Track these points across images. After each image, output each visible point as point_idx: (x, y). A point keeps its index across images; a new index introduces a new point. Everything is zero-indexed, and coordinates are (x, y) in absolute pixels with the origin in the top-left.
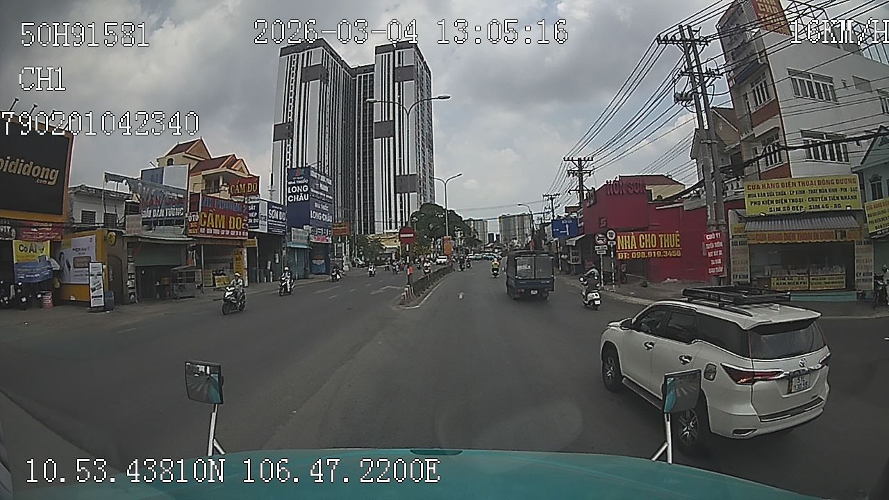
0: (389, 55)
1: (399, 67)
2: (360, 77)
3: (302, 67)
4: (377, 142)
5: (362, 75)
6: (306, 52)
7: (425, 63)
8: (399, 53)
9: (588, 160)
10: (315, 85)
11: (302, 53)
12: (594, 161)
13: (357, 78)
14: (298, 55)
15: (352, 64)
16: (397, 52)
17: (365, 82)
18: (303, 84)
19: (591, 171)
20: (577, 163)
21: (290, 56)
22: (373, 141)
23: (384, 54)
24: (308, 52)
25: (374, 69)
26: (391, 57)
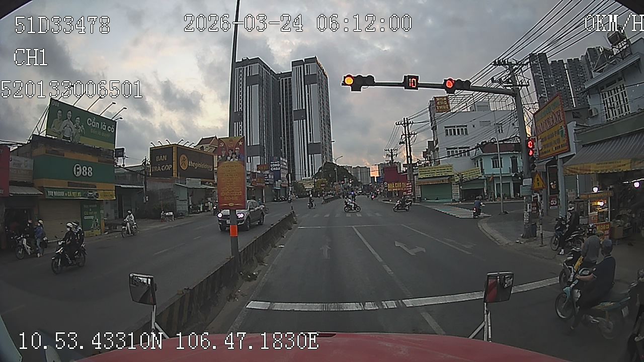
1: (307, 75)
3: (246, 76)
4: (295, 123)
5: (284, 79)
6: (248, 66)
7: (323, 71)
8: (307, 66)
10: (255, 88)
11: (245, 67)
13: (281, 80)
14: (243, 69)
15: (276, 72)
17: (286, 83)
18: (248, 87)
21: (238, 68)
22: (292, 122)
23: (297, 66)
25: (291, 75)
26: (302, 68)
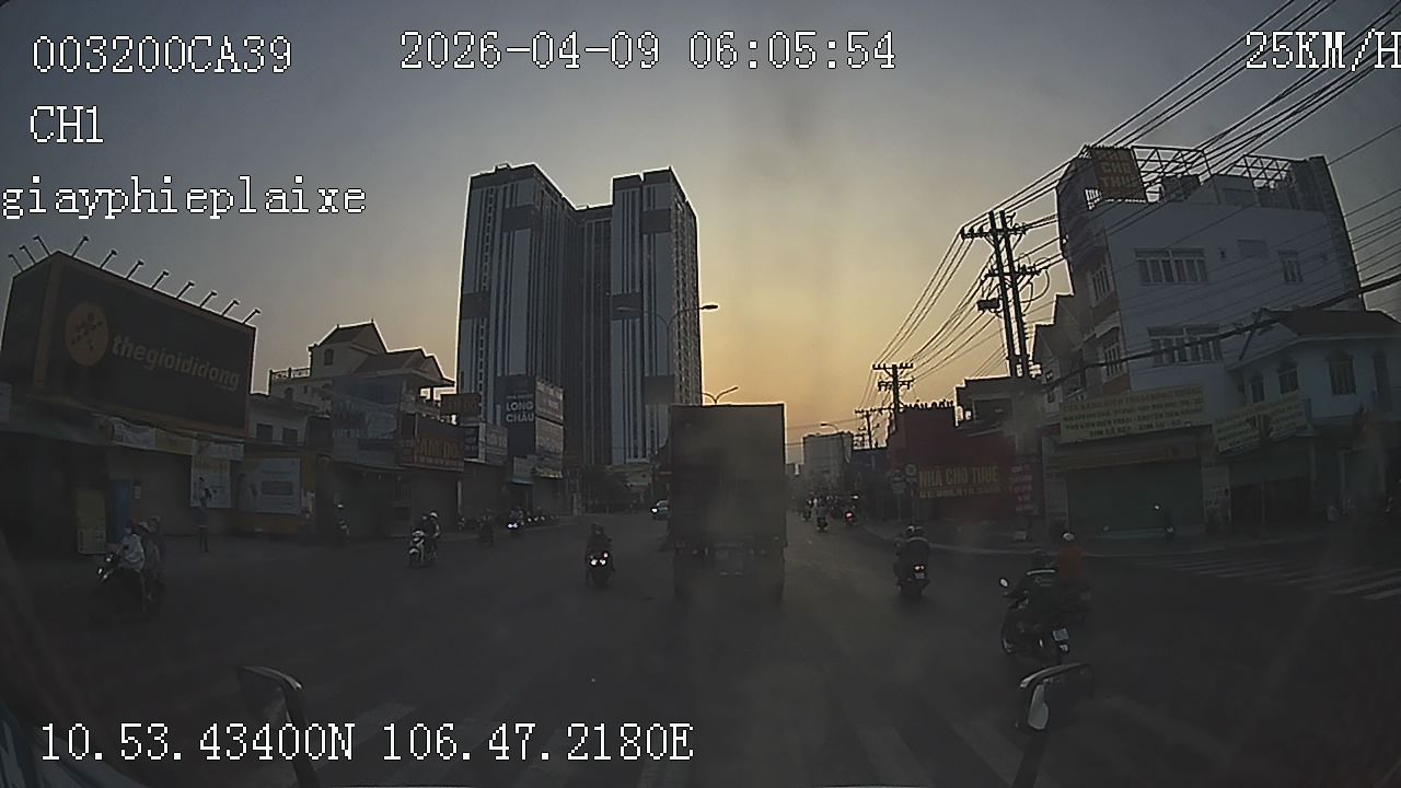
0: (633, 192)
1: (648, 211)
2: (590, 225)
3: (503, 208)
4: (616, 325)
5: (594, 221)
6: (509, 185)
7: (688, 204)
8: (649, 190)
9: (906, 367)
10: (523, 237)
11: (503, 186)
12: (915, 366)
13: (586, 226)
14: (497, 191)
15: (577, 205)
16: (645, 187)
17: (598, 231)
18: (505, 235)
19: (909, 382)
20: (891, 371)
21: (485, 189)
22: (609, 323)
23: (626, 191)
24: (512, 187)
25: (611, 212)
26: (637, 194)
